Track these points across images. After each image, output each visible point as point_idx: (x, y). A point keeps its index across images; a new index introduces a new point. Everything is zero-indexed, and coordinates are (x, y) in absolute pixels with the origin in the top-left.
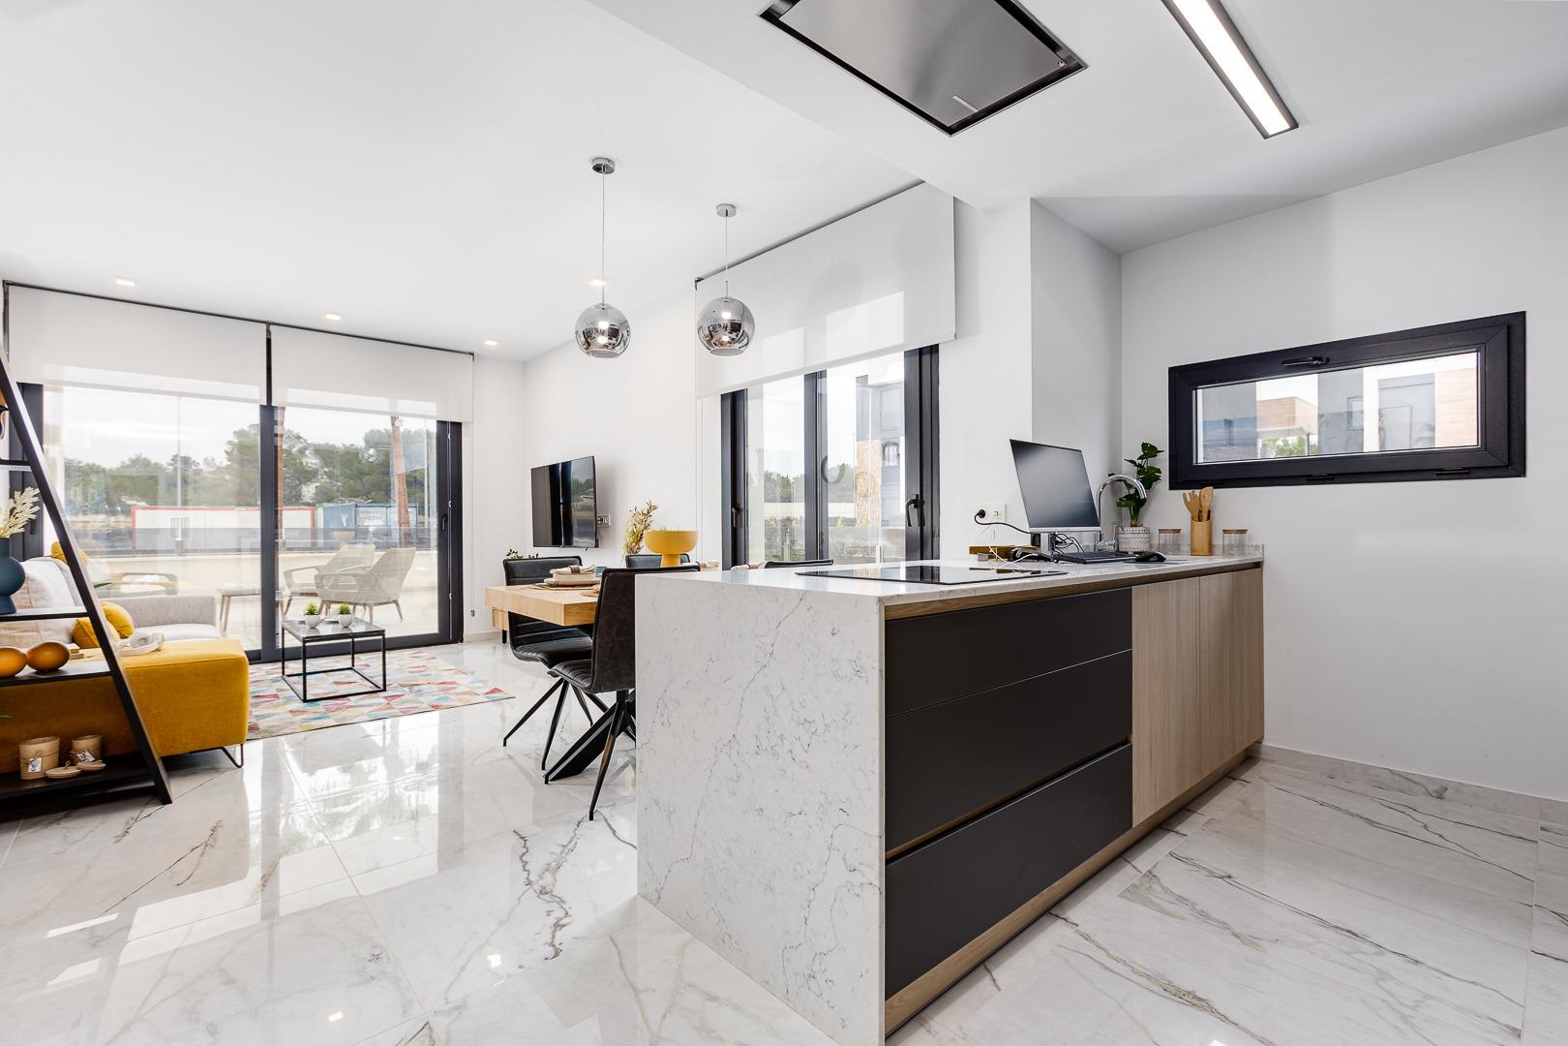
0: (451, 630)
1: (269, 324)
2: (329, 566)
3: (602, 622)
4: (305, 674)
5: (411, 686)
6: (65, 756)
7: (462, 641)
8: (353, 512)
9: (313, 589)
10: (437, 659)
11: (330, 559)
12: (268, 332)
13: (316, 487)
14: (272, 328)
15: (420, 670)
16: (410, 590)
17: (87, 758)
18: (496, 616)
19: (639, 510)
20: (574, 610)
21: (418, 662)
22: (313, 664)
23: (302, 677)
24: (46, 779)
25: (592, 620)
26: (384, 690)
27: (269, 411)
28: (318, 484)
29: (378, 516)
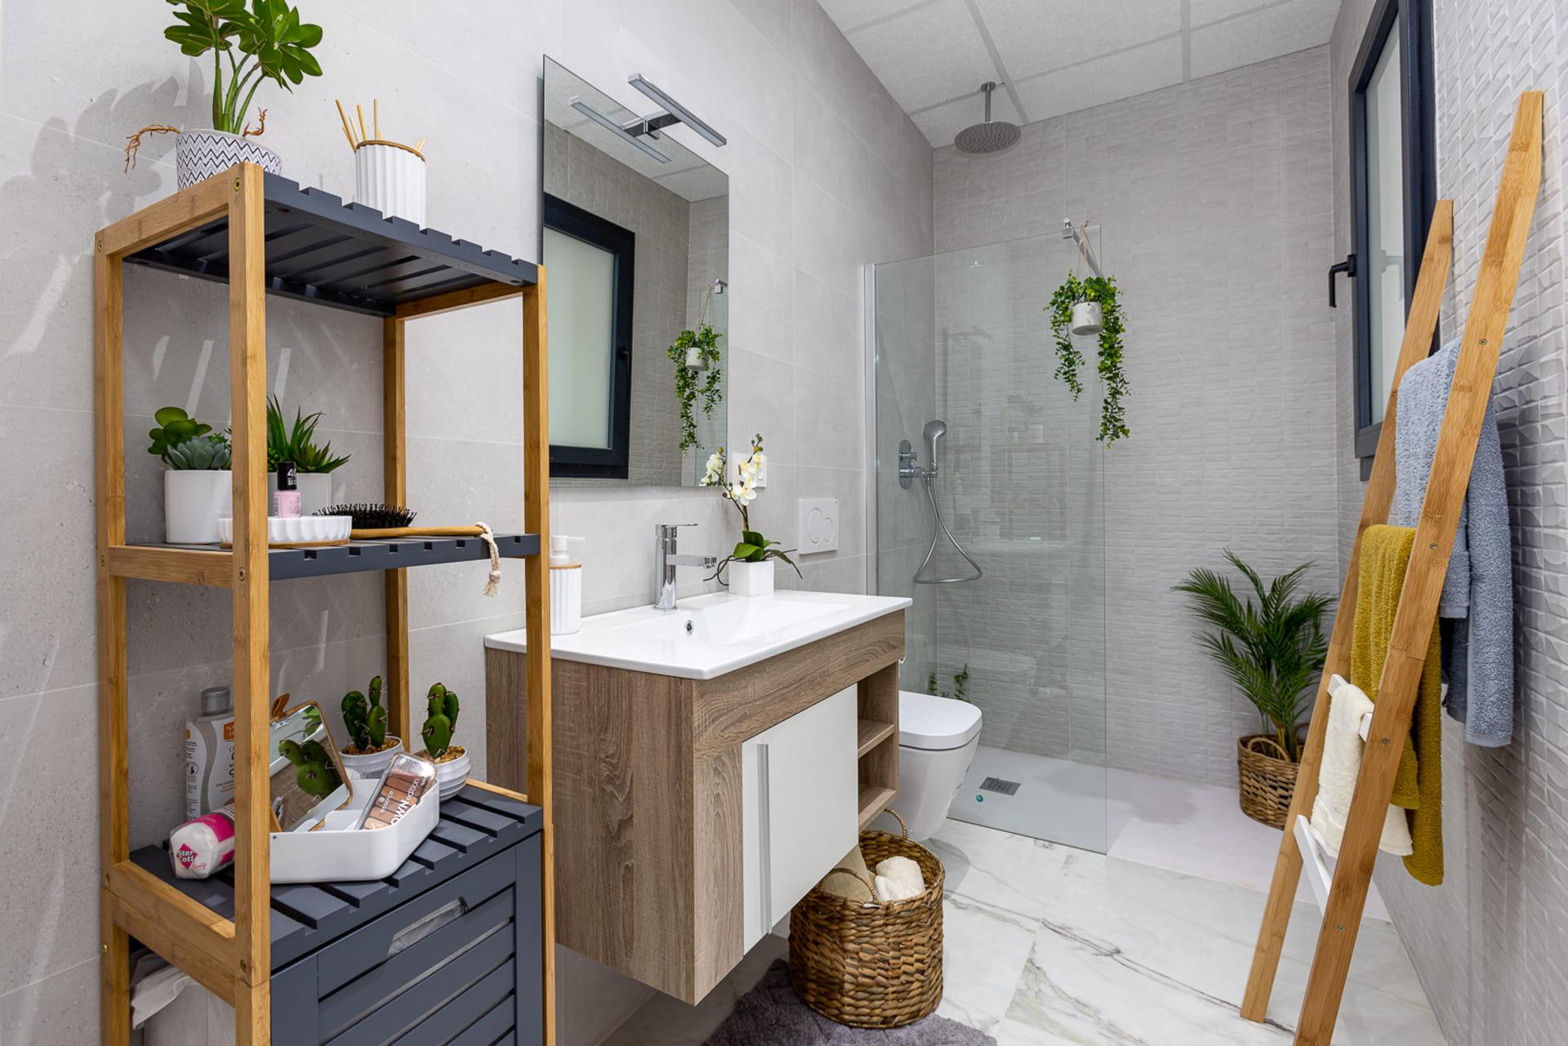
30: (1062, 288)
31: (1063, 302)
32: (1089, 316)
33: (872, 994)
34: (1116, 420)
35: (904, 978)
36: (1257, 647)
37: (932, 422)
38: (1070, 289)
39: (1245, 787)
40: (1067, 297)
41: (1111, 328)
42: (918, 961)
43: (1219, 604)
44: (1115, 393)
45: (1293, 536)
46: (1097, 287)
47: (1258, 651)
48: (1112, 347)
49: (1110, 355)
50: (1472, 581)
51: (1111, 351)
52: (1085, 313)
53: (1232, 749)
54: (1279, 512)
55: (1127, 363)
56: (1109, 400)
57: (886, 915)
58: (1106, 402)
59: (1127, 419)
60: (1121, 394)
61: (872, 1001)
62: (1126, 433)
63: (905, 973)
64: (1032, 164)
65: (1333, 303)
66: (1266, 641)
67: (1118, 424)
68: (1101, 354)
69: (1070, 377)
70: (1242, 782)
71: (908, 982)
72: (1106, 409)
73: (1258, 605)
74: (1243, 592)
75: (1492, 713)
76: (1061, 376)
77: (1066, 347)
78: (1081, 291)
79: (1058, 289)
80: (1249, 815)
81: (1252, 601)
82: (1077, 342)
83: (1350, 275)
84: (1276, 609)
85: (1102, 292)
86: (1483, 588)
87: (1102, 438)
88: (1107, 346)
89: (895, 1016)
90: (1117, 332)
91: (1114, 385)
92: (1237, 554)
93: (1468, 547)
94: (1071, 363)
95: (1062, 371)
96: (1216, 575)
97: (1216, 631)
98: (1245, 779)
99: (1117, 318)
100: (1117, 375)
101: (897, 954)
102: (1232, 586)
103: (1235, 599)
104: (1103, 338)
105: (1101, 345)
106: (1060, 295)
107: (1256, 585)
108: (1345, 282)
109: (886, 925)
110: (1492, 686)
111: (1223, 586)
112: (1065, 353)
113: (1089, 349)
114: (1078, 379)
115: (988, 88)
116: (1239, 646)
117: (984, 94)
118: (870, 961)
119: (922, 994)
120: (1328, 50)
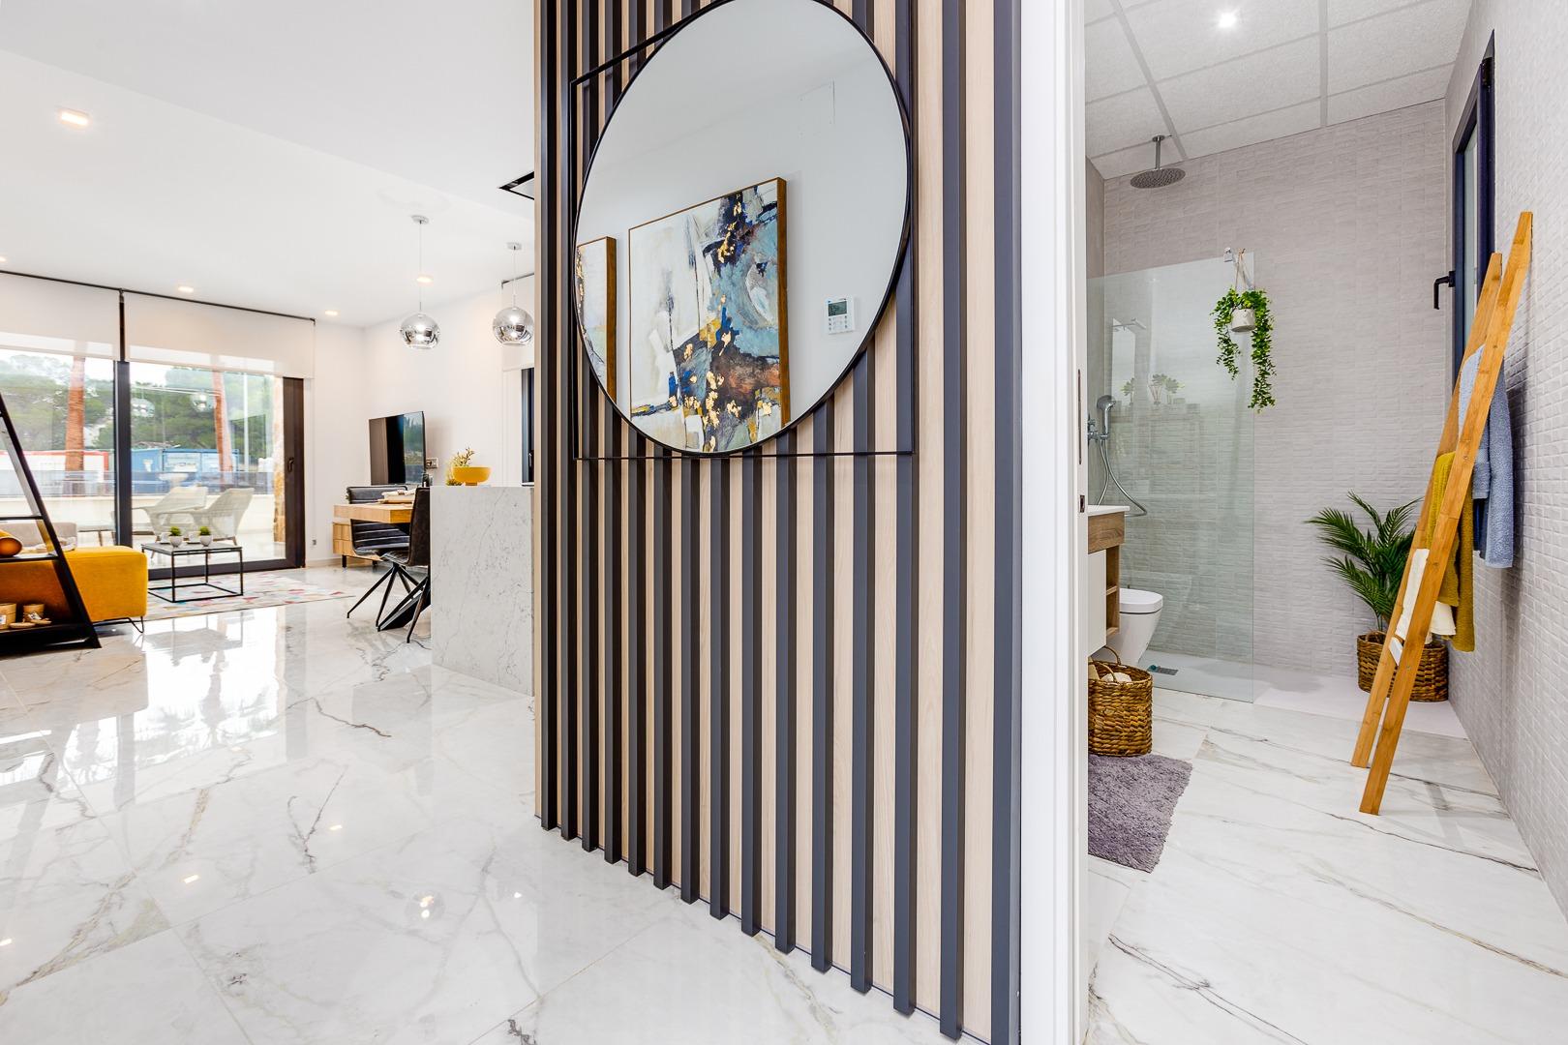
0: (295, 557)
1: (121, 291)
2: (159, 506)
3: (415, 521)
4: (174, 587)
5: (265, 593)
6: (20, 615)
7: (304, 566)
8: (161, 458)
9: (150, 529)
10: (284, 580)
11: (158, 502)
12: (121, 298)
13: (101, 430)
14: (124, 294)
15: (270, 583)
16: (249, 532)
17: (35, 616)
18: (336, 544)
19: (460, 455)
20: (397, 514)
21: (266, 580)
22: (178, 582)
23: (171, 590)
24: (10, 628)
25: (409, 520)
26: (242, 594)
27: (122, 365)
28: (103, 426)
29: (192, 462)
30: (1224, 299)
31: (1225, 309)
32: (1245, 319)
33: (1113, 735)
34: (1265, 393)
35: (1132, 728)
36: (1374, 566)
37: (1103, 397)
38: (1231, 299)
39: (1363, 669)
40: (1228, 304)
41: (1262, 328)
42: (1140, 720)
43: (1343, 533)
44: (1264, 374)
45: (1406, 482)
46: (1252, 299)
47: (1376, 569)
48: (1262, 341)
49: (1261, 347)
50: (1491, 479)
51: (1261, 345)
52: (1241, 317)
53: (1353, 646)
54: (1396, 464)
55: (1274, 354)
56: (1259, 379)
57: (1122, 690)
58: (1257, 380)
59: (1273, 393)
60: (1269, 374)
61: (1112, 740)
62: (1272, 402)
63: (1132, 725)
64: (1190, 192)
65: (1436, 306)
66: (1382, 560)
67: (1266, 396)
68: (1254, 346)
69: (1229, 363)
70: (1361, 666)
71: (1134, 731)
72: (1257, 385)
73: (1375, 534)
74: (1365, 526)
75: (1500, 549)
76: (1222, 362)
77: (1226, 341)
78: (1239, 301)
79: (1221, 300)
80: (1365, 690)
81: (1371, 532)
82: (1235, 338)
83: (1450, 286)
84: (1390, 536)
85: (1256, 301)
86: (1497, 482)
87: (1253, 406)
88: (1259, 340)
89: (1126, 750)
90: (1267, 330)
91: (1263, 368)
92: (1359, 496)
93: (1489, 460)
94: (1230, 352)
95: (1223, 358)
96: (1341, 513)
97: (1340, 555)
98: (1363, 663)
99: (1267, 320)
100: (1265, 361)
101: (1128, 713)
102: (1355, 521)
103: (1358, 531)
104: (1256, 335)
105: (1254, 340)
106: (1223, 303)
107: (1375, 518)
108: (1446, 292)
109: (1121, 695)
110: (1500, 534)
111: (1347, 522)
112: (1225, 345)
113: (1245, 342)
114: (1236, 364)
115: (1158, 140)
116: (1360, 566)
117: (1155, 143)
118: (1113, 716)
119: (1142, 740)
120: (1443, 103)
